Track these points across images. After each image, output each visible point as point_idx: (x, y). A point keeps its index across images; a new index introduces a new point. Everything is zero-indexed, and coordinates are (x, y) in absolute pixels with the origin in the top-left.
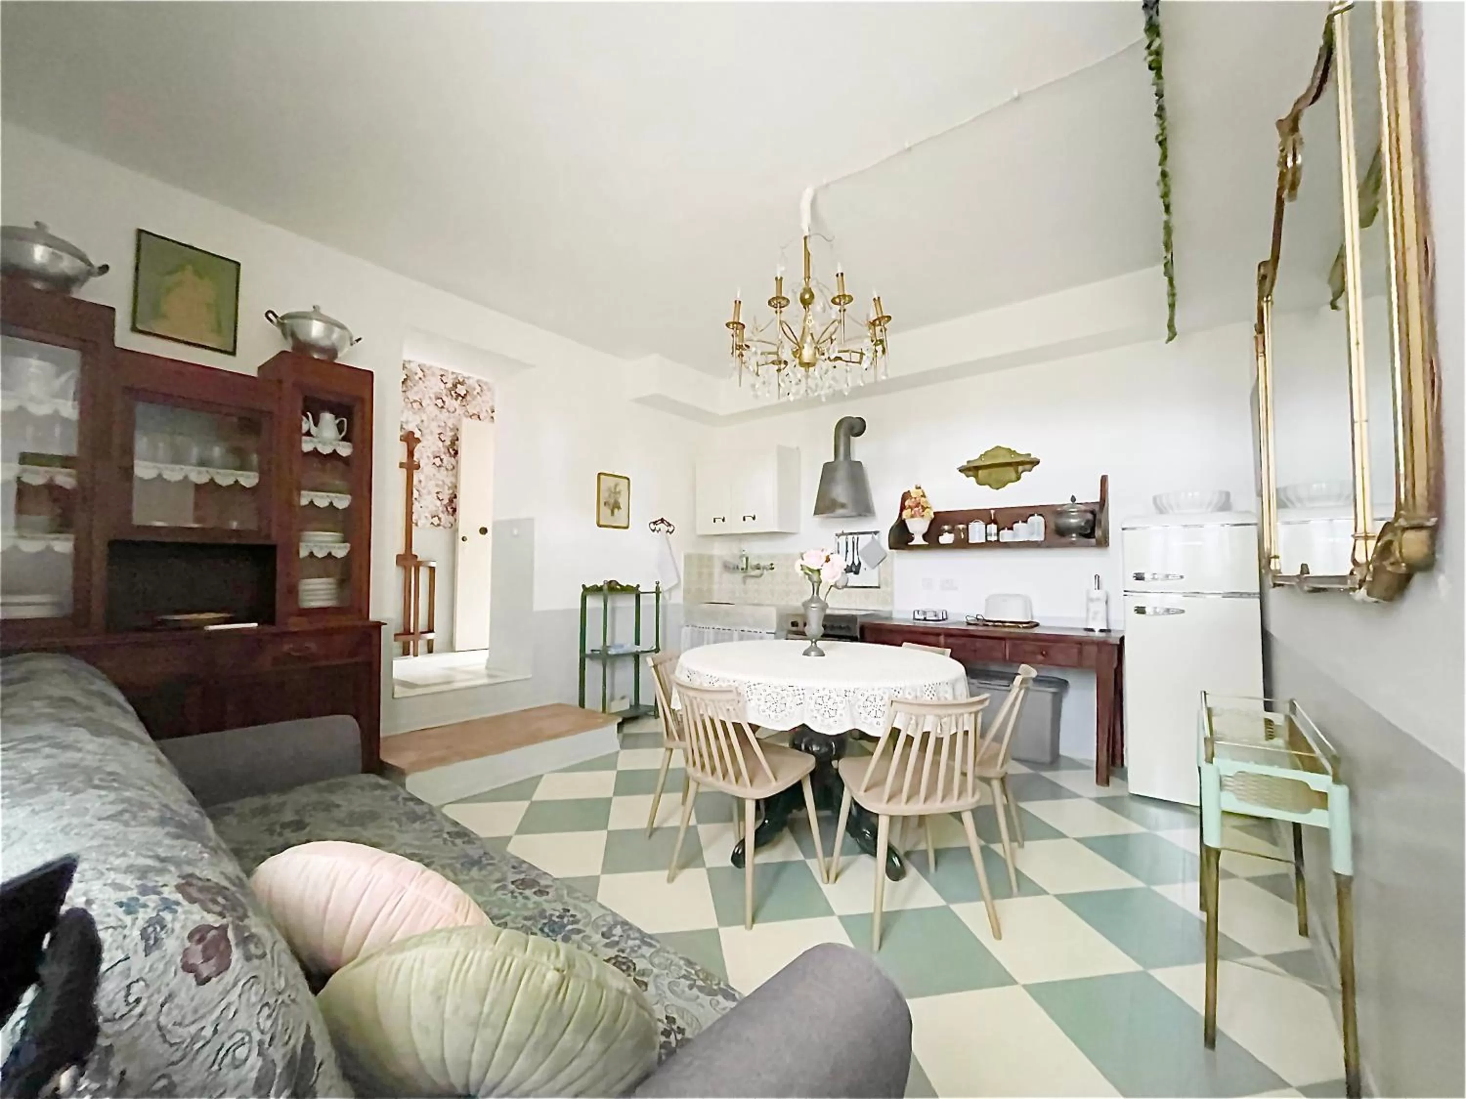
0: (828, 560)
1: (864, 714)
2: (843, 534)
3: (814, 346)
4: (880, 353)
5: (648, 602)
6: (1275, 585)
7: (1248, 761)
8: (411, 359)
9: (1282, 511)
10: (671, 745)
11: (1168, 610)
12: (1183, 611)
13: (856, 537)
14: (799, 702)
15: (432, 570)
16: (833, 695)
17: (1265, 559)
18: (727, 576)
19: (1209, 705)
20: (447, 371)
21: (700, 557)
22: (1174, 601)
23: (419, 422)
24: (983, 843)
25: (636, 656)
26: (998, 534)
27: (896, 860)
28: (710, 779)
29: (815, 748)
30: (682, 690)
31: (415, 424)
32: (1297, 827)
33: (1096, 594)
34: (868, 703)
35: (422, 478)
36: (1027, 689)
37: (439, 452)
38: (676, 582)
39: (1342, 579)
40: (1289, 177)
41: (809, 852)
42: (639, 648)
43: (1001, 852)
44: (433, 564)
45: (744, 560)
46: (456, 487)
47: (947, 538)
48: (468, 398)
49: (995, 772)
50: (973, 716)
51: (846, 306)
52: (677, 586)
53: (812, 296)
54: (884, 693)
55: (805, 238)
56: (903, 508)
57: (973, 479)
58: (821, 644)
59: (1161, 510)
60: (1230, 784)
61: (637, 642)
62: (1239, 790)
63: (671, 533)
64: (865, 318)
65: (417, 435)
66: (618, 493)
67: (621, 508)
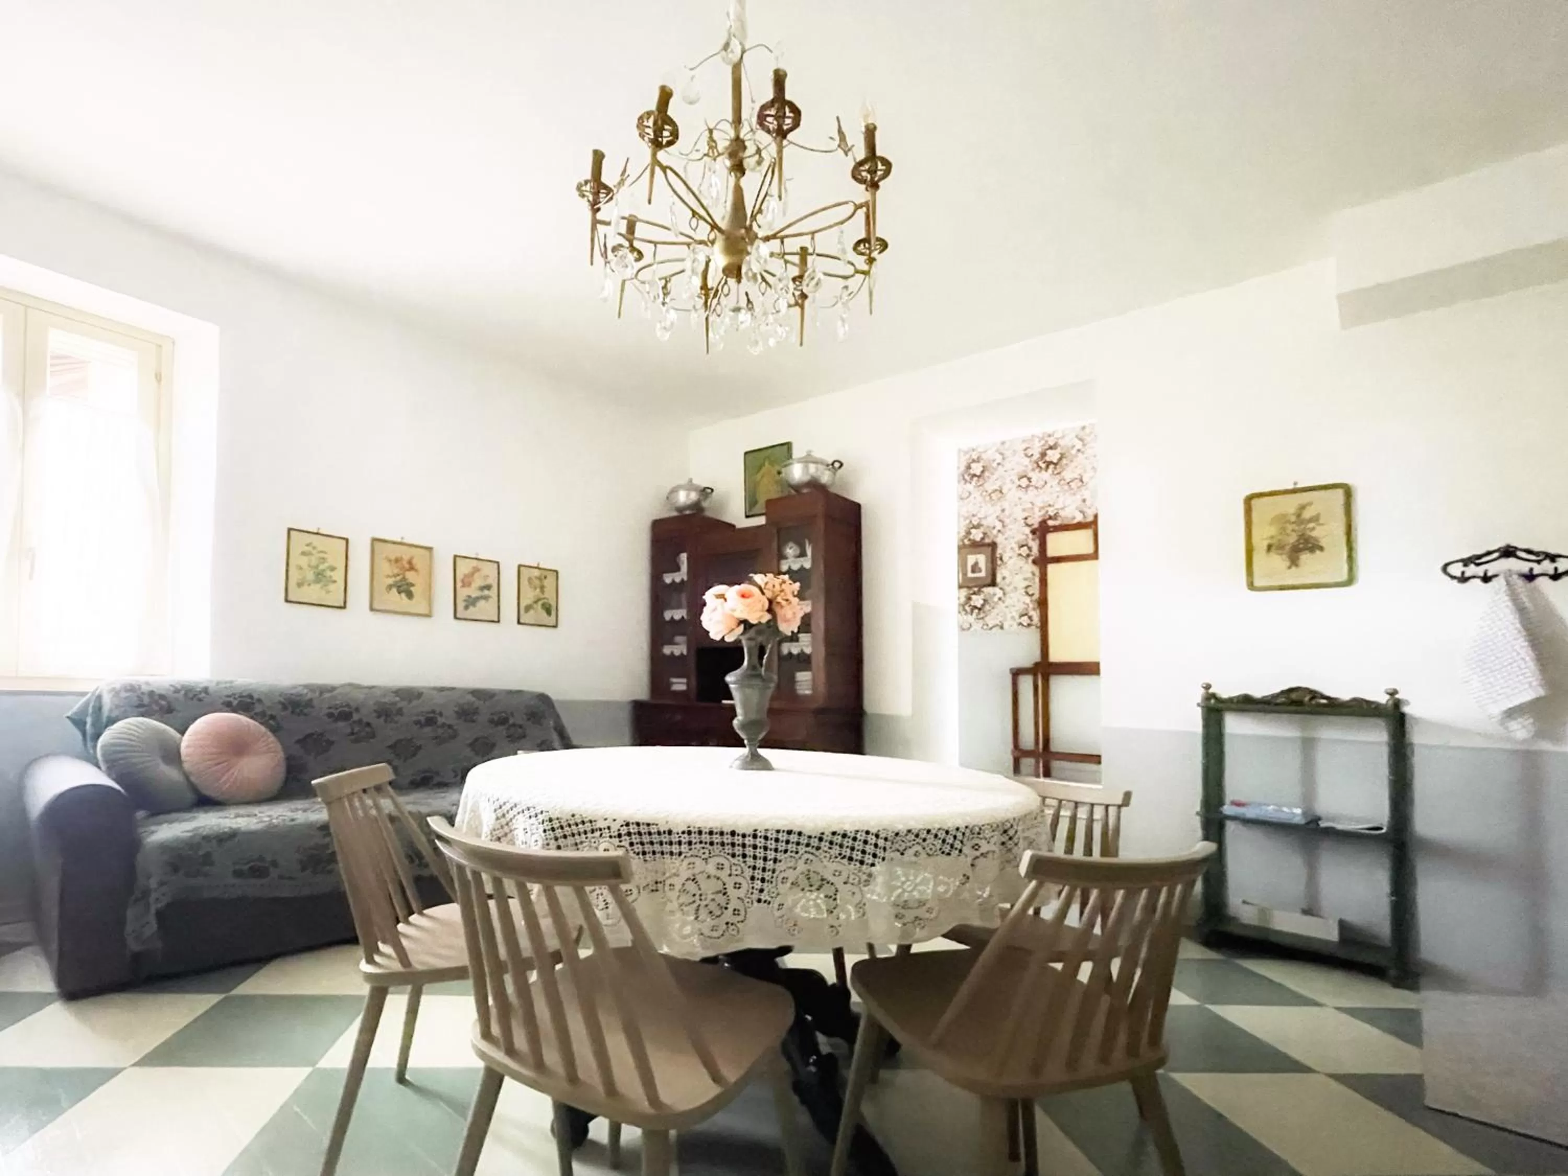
66: (1311, 520)
67: (1321, 549)
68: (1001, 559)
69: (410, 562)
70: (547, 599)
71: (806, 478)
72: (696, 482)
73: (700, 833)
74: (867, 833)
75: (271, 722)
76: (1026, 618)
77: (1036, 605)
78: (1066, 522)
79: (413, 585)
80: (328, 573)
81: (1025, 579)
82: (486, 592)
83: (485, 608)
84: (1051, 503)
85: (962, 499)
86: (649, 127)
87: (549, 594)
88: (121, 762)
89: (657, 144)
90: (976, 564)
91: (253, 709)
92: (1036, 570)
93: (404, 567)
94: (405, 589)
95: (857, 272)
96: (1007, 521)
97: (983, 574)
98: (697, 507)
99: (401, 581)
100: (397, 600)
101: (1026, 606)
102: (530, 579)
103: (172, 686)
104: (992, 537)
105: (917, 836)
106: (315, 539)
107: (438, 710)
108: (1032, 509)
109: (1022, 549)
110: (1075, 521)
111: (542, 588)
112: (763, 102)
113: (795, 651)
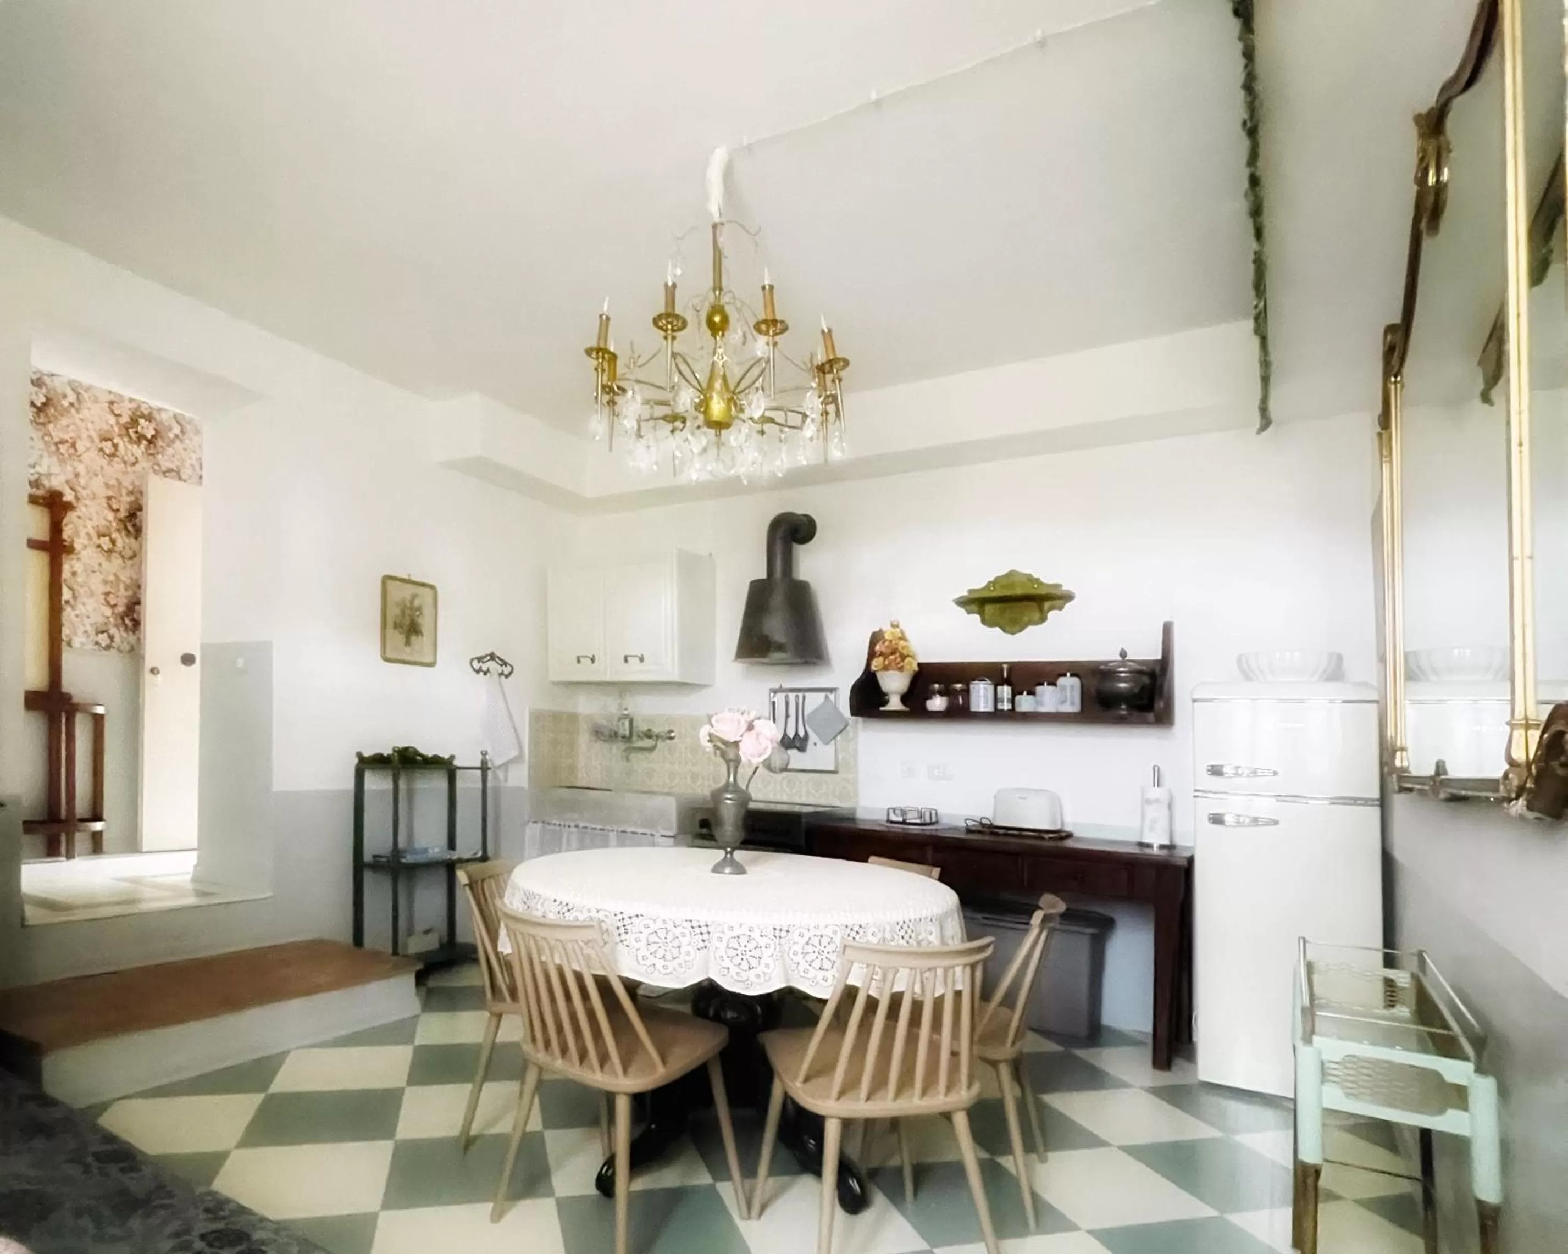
0: (750, 727)
1: (803, 965)
2: (781, 690)
3: (727, 396)
4: (832, 416)
5: (468, 784)
6: (1402, 790)
7: (1360, 1042)
8: (54, 372)
9: (1412, 686)
10: (498, 1007)
11: (1255, 821)
12: (1276, 823)
13: (801, 695)
14: (702, 944)
15: (98, 720)
16: (756, 934)
17: (1387, 751)
18: (601, 748)
19: (1309, 957)
20: (121, 396)
21: (556, 717)
22: (1265, 807)
23: (71, 476)
24: (985, 1155)
25: (450, 867)
26: (1013, 701)
27: (855, 1184)
28: (559, 1063)
29: (729, 1015)
30: (513, 925)
31: (62, 479)
32: (1426, 1135)
33: (1155, 793)
34: (809, 949)
35: (78, 567)
36: (1051, 932)
37: (108, 528)
38: (514, 753)
39: (1492, 784)
40: (1430, 199)
41: (719, 1170)
42: (455, 856)
43: (1012, 1170)
44: (100, 710)
45: (627, 723)
46: (139, 587)
47: (937, 703)
48: (160, 443)
49: (1007, 1051)
50: (968, 969)
51: (777, 338)
52: (518, 759)
53: (725, 320)
54: (835, 932)
55: (715, 226)
56: (872, 655)
57: (976, 618)
58: (740, 855)
59: (1247, 675)
60: (1335, 1072)
61: (452, 845)
62: (1347, 1081)
63: (507, 676)
64: (807, 360)
65: (69, 496)
66: (417, 609)
67: (422, 634)
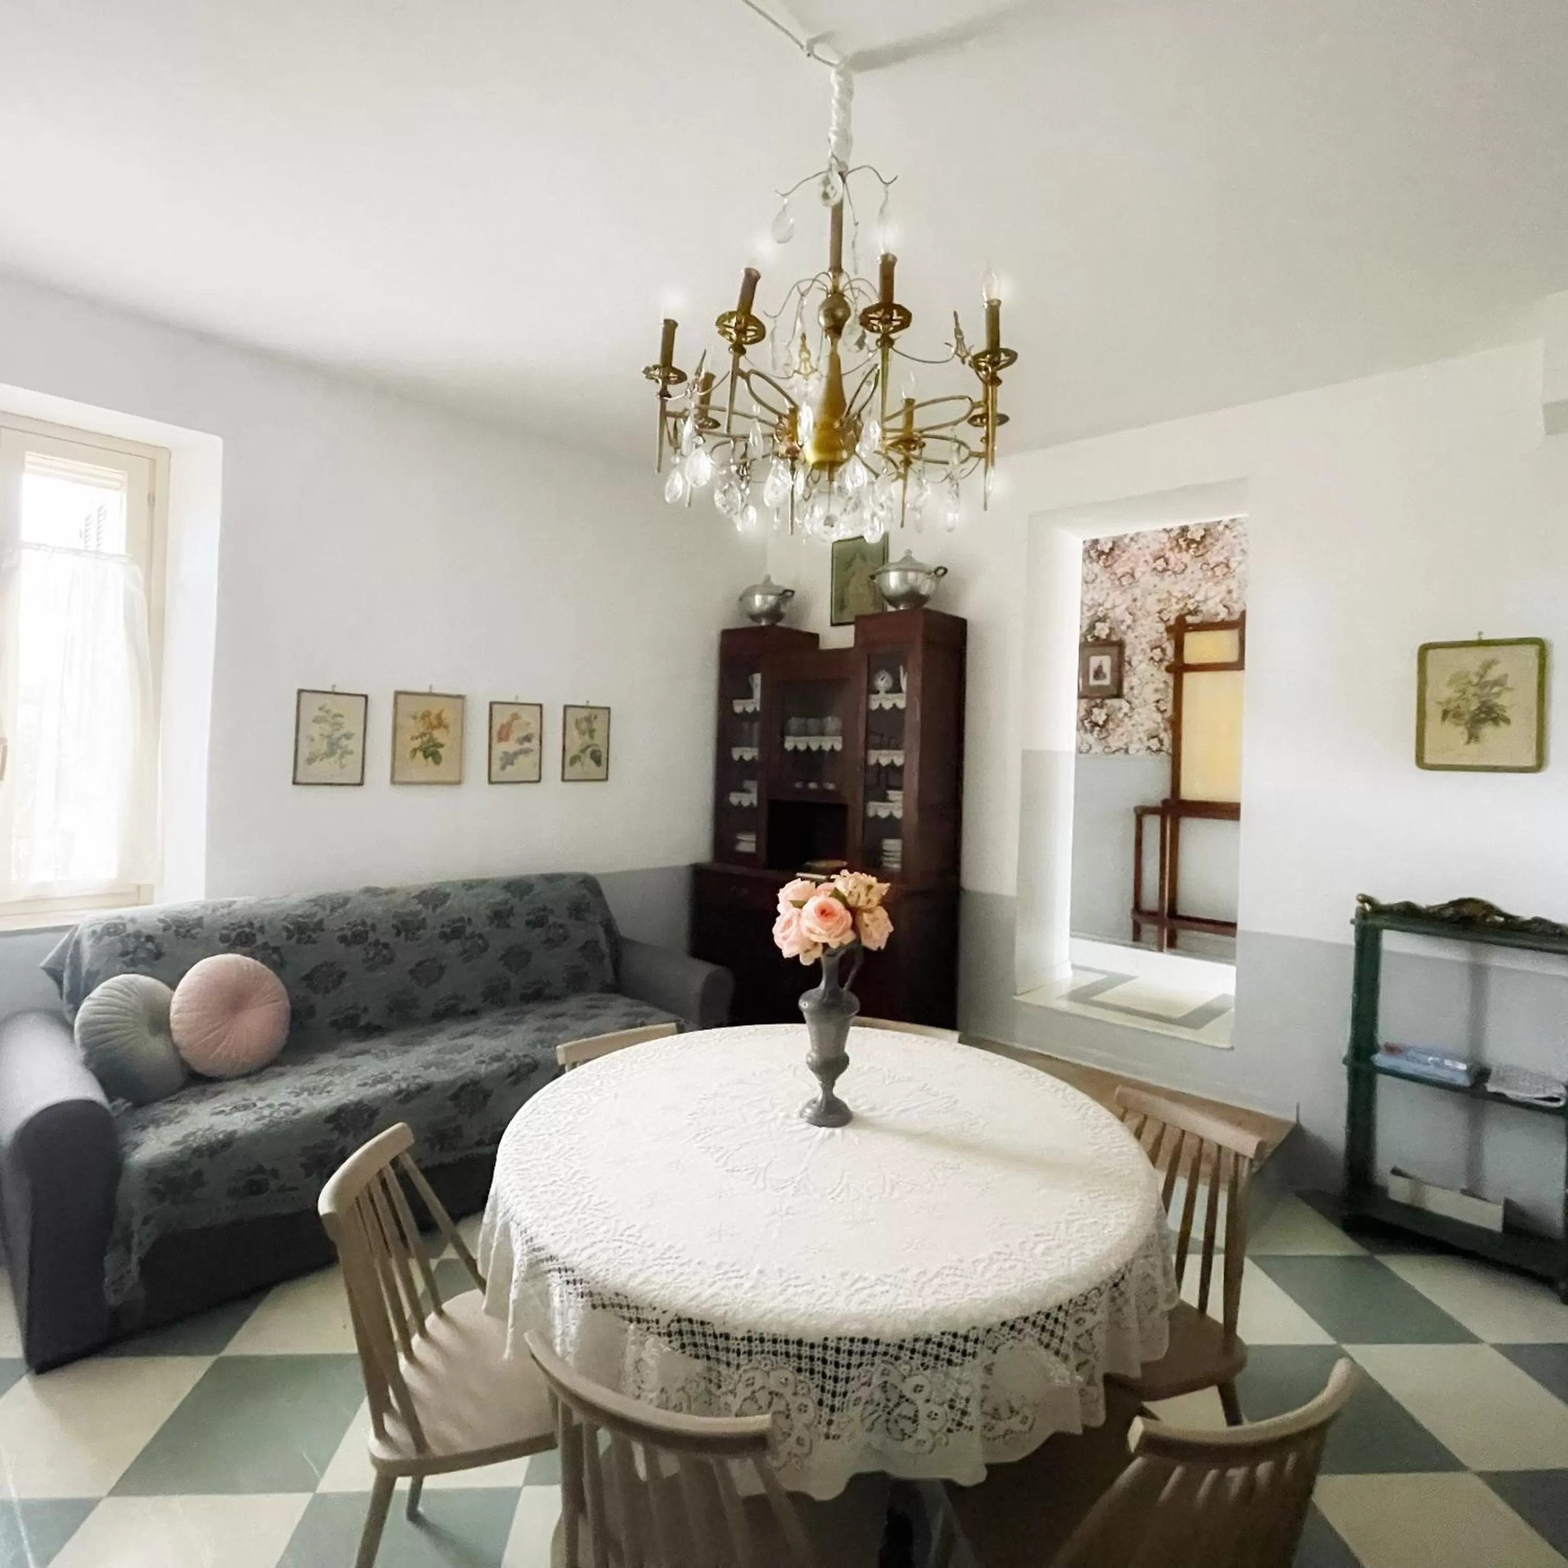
66: (1496, 683)
67: (1507, 721)
68: (1130, 663)
69: (439, 716)
70: (597, 745)
71: (903, 589)
72: (775, 581)
73: (762, 1340)
74: (955, 1335)
75: (275, 956)
76: (1155, 741)
77: (1168, 726)
78: (1208, 619)
79: (441, 746)
80: (344, 742)
81: (1157, 691)
82: (526, 745)
83: (525, 765)
84: (1191, 592)
85: (1086, 582)
86: (730, 327)
87: (599, 740)
88: (102, 1046)
89: (739, 349)
90: (1100, 667)
91: (255, 941)
92: (1170, 678)
93: (431, 724)
94: (432, 752)
95: (972, 454)
96: (1139, 614)
97: (1106, 682)
98: (774, 614)
99: (429, 741)
100: (421, 768)
101: (1156, 726)
102: (577, 723)
103: (160, 920)
104: (1120, 635)
105: (1012, 1328)
106: (329, 700)
107: (466, 916)
108: (1169, 600)
109: (1155, 651)
110: (1219, 619)
111: (591, 732)
112: (867, 304)
113: (883, 814)
